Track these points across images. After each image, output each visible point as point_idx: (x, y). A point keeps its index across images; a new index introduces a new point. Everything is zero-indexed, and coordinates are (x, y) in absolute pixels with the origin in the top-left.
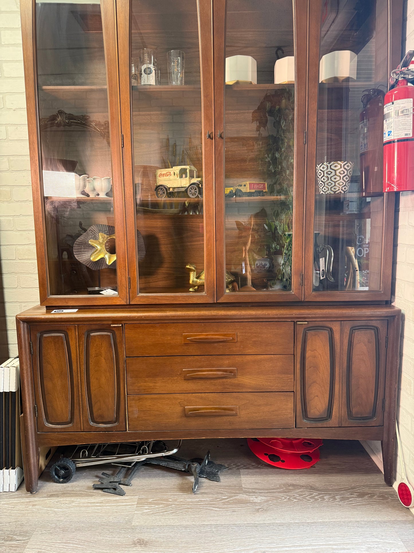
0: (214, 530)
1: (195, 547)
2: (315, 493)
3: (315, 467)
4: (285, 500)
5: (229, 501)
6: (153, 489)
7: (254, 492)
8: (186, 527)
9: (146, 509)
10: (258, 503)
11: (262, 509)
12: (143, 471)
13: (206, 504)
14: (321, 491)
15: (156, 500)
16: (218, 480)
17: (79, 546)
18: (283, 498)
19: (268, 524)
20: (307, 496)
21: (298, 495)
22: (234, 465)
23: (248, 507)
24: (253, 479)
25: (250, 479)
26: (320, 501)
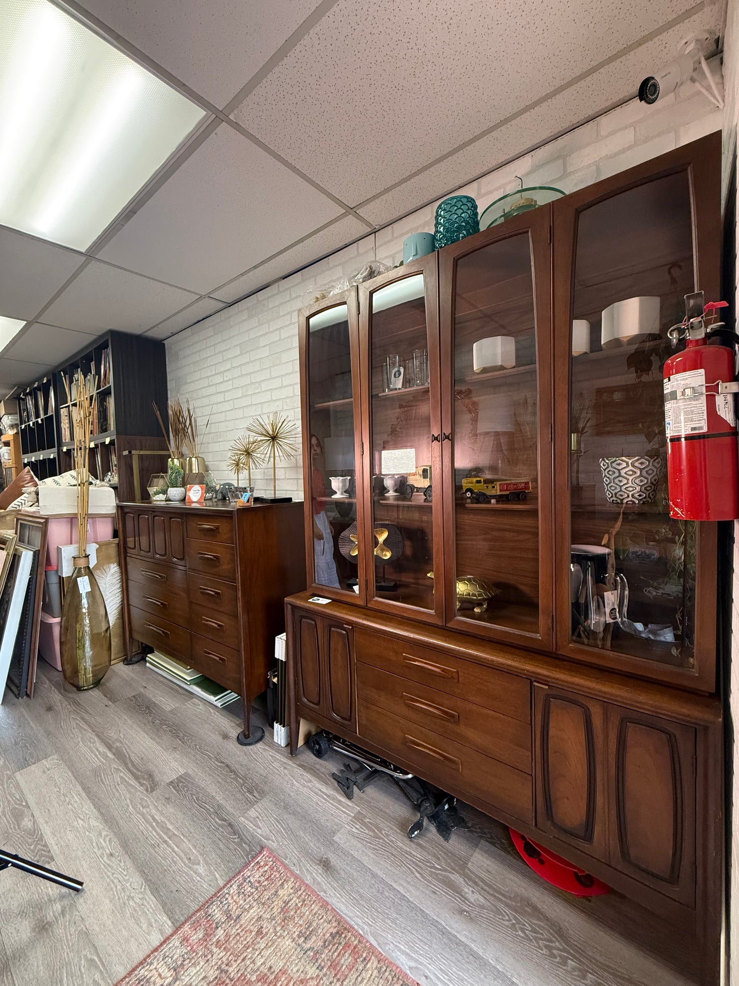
0: (396, 900)
1: (365, 908)
2: (557, 944)
3: (590, 901)
4: (507, 923)
5: (439, 874)
6: (378, 809)
7: (475, 883)
8: (374, 876)
9: (356, 828)
10: (470, 903)
11: (467, 914)
12: (384, 781)
13: (412, 861)
14: (571, 947)
15: (371, 823)
16: (447, 839)
17: (283, 832)
18: (507, 918)
19: (460, 941)
20: (542, 940)
21: (530, 929)
22: (479, 828)
23: (453, 898)
24: (489, 863)
25: (485, 860)
26: (558, 963)
